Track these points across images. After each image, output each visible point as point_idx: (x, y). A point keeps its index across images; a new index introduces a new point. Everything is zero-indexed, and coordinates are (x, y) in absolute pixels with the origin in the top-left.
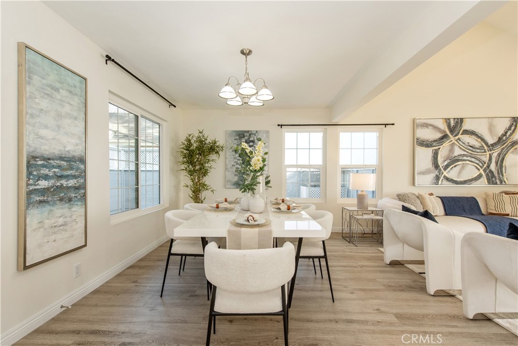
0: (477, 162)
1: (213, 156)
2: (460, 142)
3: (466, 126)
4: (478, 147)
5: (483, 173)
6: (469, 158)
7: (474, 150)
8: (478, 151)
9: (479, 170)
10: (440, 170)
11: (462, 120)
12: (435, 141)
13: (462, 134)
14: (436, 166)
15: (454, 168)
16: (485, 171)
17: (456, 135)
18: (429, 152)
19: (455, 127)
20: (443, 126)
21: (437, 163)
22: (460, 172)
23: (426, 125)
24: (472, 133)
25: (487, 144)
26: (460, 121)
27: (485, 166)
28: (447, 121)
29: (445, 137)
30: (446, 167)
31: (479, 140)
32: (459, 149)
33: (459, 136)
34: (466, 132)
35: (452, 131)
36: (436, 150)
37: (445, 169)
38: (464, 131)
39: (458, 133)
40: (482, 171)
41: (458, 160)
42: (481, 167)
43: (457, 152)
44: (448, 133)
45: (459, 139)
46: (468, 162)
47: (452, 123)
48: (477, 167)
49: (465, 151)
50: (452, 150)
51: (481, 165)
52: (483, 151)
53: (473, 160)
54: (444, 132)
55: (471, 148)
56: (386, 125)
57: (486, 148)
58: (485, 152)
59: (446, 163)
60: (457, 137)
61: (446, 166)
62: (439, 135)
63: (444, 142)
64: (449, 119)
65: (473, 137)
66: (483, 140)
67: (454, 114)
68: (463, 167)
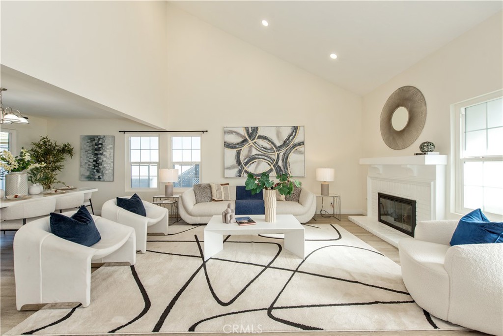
0: (269, 160)
1: (66, 156)
2: (256, 145)
3: (260, 133)
4: (269, 148)
5: (273, 168)
6: (263, 157)
7: (266, 151)
8: (269, 151)
9: (270, 165)
10: (242, 165)
11: (257, 128)
12: (238, 144)
13: (257, 139)
14: (239, 163)
15: (252, 164)
16: (274, 166)
17: (253, 140)
18: (233, 152)
19: (252, 133)
20: (243, 132)
21: (240, 161)
22: (256, 168)
23: (231, 132)
24: (265, 138)
25: (275, 146)
26: (256, 129)
27: (274, 163)
28: (247, 129)
29: (245, 141)
30: (246, 164)
31: (270, 143)
32: (255, 150)
33: (255, 140)
34: (260, 137)
35: (250, 137)
36: (239, 150)
37: (245, 165)
38: (258, 136)
39: (255, 138)
40: (272, 166)
41: (255, 158)
42: (272, 164)
43: (254, 152)
44: (247, 138)
45: (255, 142)
46: (262, 160)
47: (250, 131)
48: (269, 164)
49: (260, 151)
50: (250, 151)
51: (272, 162)
52: (273, 151)
53: (266, 158)
54: (245, 137)
55: (264, 149)
56: (203, 132)
57: (275, 149)
58: (274, 152)
59: (246, 160)
60: (254, 141)
61: (246, 162)
62: (241, 140)
63: (244, 145)
64: (248, 128)
65: (265, 140)
66: (273, 143)
67: (251, 125)
68: (258, 164)
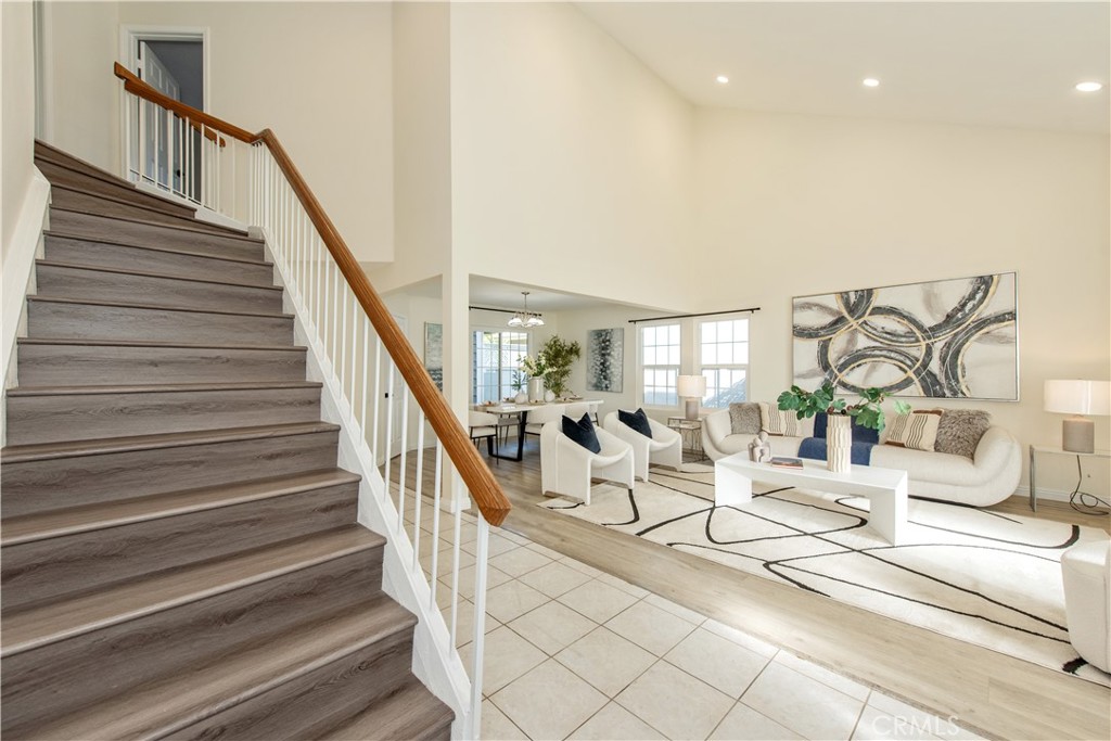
0: (902, 358)
2: (867, 327)
3: (879, 300)
4: (902, 333)
5: (914, 377)
6: (884, 353)
7: (895, 339)
8: (903, 339)
9: (905, 372)
10: (832, 371)
11: (870, 292)
12: (822, 328)
13: (870, 314)
14: (826, 367)
15: (857, 369)
16: (917, 373)
17: (859, 317)
18: (814, 344)
19: (858, 303)
20: (836, 304)
21: (828, 362)
22: (867, 376)
23: (808, 306)
24: (891, 311)
25: (920, 327)
26: (869, 293)
27: (918, 365)
28: (844, 296)
29: (840, 320)
30: (842, 368)
31: (905, 322)
32: (865, 338)
33: (866, 318)
34: (878, 311)
35: (851, 311)
36: (824, 341)
37: (840, 371)
38: (873, 309)
39: (864, 313)
40: (911, 374)
41: (865, 356)
42: (910, 367)
43: (862, 342)
44: (846, 314)
45: (865, 322)
46: (882, 359)
47: (853, 298)
48: (901, 368)
49: (877, 341)
50: (852, 341)
51: (909, 363)
52: (913, 339)
53: (893, 355)
54: (838, 313)
55: (888, 336)
56: (753, 310)
57: (919, 334)
58: (918, 341)
59: (842, 361)
60: (861, 321)
61: (842, 365)
62: (830, 319)
63: (839, 329)
64: (847, 293)
65: (893, 317)
66: (913, 321)
67: (854, 284)
68: (873, 368)
